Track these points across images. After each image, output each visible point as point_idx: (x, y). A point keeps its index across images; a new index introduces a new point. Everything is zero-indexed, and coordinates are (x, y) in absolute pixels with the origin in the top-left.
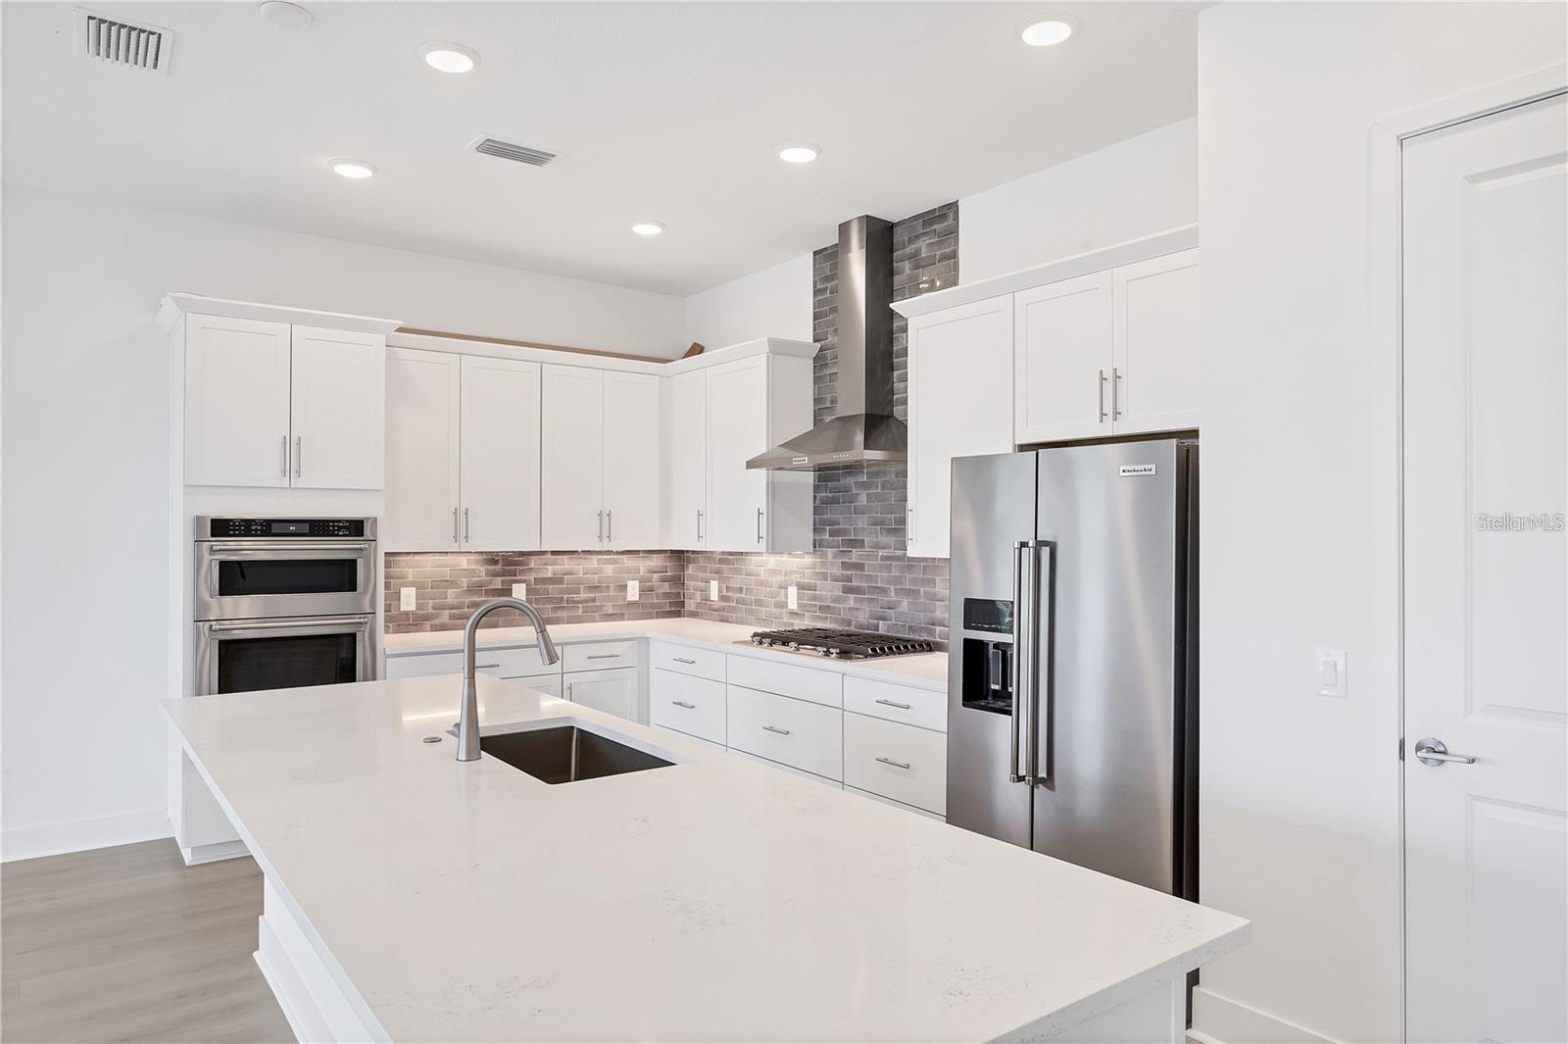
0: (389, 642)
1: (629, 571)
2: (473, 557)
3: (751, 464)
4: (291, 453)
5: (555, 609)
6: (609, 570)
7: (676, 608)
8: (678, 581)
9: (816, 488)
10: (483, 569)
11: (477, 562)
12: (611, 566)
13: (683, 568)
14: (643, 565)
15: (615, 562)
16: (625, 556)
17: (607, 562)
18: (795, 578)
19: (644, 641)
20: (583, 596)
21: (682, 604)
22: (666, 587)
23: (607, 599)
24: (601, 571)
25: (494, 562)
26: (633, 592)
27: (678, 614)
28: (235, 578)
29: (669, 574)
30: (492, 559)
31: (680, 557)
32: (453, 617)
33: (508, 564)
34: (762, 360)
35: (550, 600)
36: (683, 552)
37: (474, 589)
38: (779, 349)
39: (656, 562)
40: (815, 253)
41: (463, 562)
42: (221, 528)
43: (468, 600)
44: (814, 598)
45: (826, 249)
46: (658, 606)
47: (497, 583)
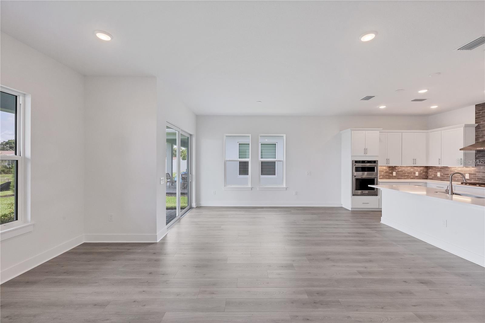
0: (379, 180)
1: (416, 170)
2: (386, 167)
3: (461, 150)
4: (366, 150)
5: (401, 177)
6: (412, 170)
7: (426, 178)
8: (427, 172)
9: (476, 154)
10: (388, 169)
11: (387, 168)
12: (412, 169)
13: (428, 170)
14: (419, 169)
15: (413, 168)
16: (415, 167)
17: (412, 168)
18: (468, 172)
19: (426, 183)
20: (407, 174)
21: (428, 177)
22: (424, 173)
23: (411, 175)
24: (410, 170)
25: (390, 168)
26: (417, 174)
27: (427, 179)
28: (357, 169)
29: (425, 171)
30: (390, 167)
31: (427, 168)
32: (382, 177)
33: (393, 168)
34: (462, 129)
35: (400, 175)
36: (428, 167)
37: (386, 172)
38: (467, 126)
39: (422, 168)
40: (476, 105)
41: (384, 168)
42: (356, 162)
43: (385, 174)
44: (476, 176)
45: (480, 104)
46: (422, 177)
47: (390, 172)
